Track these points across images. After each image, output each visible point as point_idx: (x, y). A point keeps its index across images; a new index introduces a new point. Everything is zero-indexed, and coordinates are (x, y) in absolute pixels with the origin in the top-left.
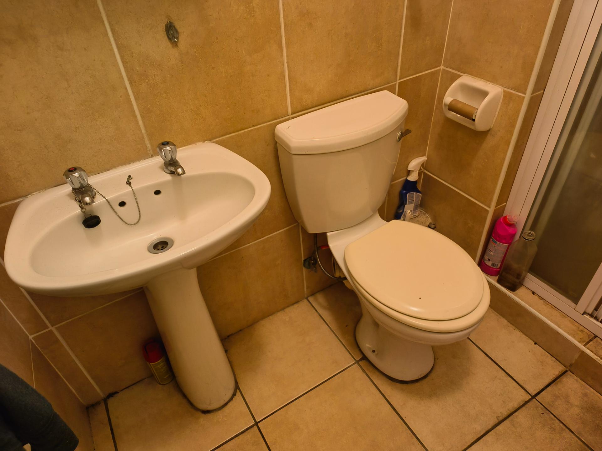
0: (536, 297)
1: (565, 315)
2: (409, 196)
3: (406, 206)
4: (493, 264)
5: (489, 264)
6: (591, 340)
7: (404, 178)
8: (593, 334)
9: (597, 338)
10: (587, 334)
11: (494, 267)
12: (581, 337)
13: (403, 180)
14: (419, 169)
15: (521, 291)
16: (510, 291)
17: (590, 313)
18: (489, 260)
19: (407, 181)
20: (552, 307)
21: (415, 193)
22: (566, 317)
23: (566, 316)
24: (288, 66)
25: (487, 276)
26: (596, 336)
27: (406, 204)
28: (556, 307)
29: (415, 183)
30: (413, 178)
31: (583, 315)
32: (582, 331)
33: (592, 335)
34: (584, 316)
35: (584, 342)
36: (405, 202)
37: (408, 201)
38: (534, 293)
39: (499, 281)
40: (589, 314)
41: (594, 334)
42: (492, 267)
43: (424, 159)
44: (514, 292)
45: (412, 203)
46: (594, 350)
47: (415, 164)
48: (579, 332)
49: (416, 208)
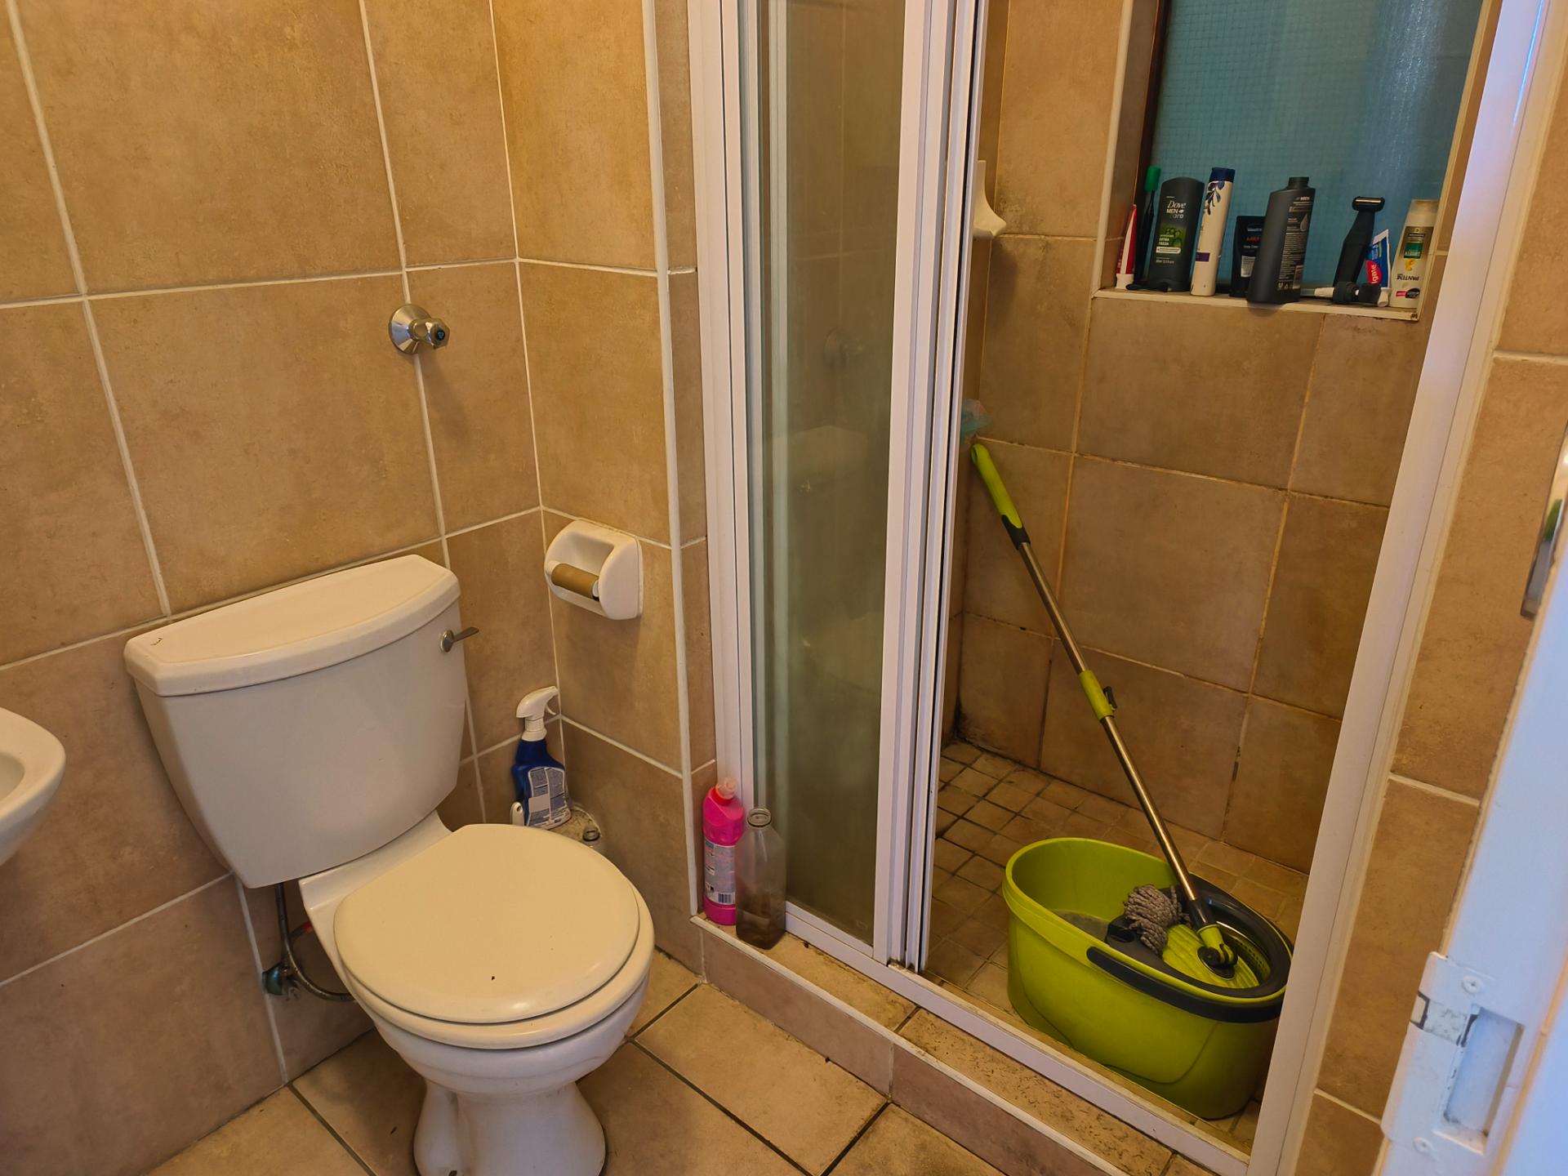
0: (810, 952)
1: (862, 977)
2: (532, 777)
3: (530, 800)
4: (722, 897)
5: (714, 897)
6: (909, 1018)
7: (516, 738)
8: (912, 1004)
9: (922, 1010)
10: (903, 1005)
11: (725, 904)
12: (891, 1016)
13: (514, 742)
14: (543, 715)
15: (784, 945)
16: (761, 950)
17: (899, 959)
18: (712, 889)
19: (523, 745)
20: (840, 966)
21: (546, 768)
22: (864, 981)
23: (866, 978)
24: (149, 517)
25: (719, 927)
26: (919, 1007)
27: (530, 796)
28: (847, 965)
29: (541, 746)
30: (535, 733)
31: (887, 966)
32: (893, 1003)
33: (912, 1007)
34: (892, 969)
35: (895, 1024)
36: (526, 793)
37: (534, 789)
38: (807, 944)
39: (742, 935)
40: (897, 962)
41: (915, 1004)
42: (721, 903)
43: (552, 691)
44: (769, 951)
45: (544, 792)
46: (912, 1036)
47: (531, 704)
48: (888, 1006)
49: (556, 802)
